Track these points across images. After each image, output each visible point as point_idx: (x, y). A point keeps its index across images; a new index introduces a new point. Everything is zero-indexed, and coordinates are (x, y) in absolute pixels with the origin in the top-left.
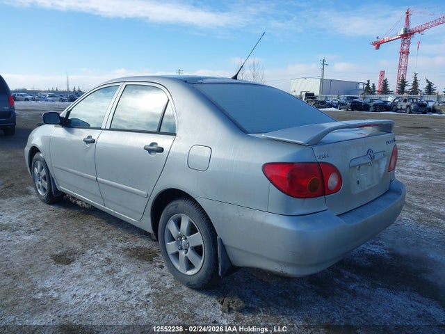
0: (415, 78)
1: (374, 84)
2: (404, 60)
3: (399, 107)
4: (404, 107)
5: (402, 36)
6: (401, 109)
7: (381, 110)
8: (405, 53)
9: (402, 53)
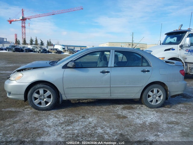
0: (36, 39)
1: (19, 40)
2: (24, 30)
3: (36, 50)
4: (38, 50)
5: (21, 20)
6: (37, 51)
7: (29, 52)
8: (24, 27)
9: (23, 27)
